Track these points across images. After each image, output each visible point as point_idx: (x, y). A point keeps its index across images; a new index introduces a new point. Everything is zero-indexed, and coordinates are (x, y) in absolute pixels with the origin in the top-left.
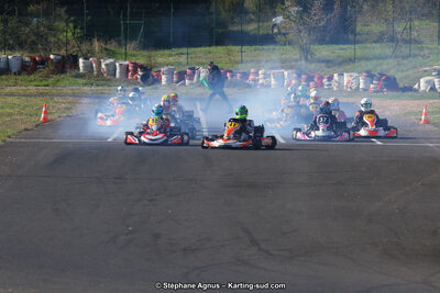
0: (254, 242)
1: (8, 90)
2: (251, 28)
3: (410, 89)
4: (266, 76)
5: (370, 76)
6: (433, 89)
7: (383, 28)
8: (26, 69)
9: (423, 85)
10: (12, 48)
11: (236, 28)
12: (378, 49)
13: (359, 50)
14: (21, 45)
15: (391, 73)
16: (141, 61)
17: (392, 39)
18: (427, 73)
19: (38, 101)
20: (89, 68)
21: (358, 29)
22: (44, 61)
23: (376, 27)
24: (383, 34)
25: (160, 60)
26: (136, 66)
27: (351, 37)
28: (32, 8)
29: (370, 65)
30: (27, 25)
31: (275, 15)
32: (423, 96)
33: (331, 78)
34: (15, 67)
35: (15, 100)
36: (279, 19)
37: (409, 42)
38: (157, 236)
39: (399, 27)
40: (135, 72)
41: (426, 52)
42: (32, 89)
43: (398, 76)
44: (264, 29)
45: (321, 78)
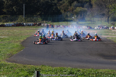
0: (69, 53)
1: (30, 29)
2: (69, 19)
3: (94, 29)
4: (71, 26)
5: (87, 27)
6: (97, 29)
7: (90, 19)
8: (33, 25)
9: (96, 28)
10: (31, 22)
11: (67, 19)
12: (89, 22)
13: (86, 23)
14: (33, 21)
15: (91, 26)
16: (52, 24)
17: (91, 21)
18: (96, 26)
19: (35, 30)
20: (43, 25)
21: (86, 19)
22: (36, 24)
23: (88, 19)
24: (89, 20)
25: (54, 24)
26: (51, 25)
27: (85, 20)
28: (34, 16)
29: (87, 25)
30: (34, 18)
31: (73, 17)
32: (96, 30)
33: (81, 27)
34: (32, 25)
35: (32, 30)
36: (73, 18)
37: (94, 21)
38: (54, 52)
39: (92, 19)
40: (50, 26)
41: (96, 23)
42: (34, 28)
43: (92, 27)
44: (71, 19)
45: (80, 27)
